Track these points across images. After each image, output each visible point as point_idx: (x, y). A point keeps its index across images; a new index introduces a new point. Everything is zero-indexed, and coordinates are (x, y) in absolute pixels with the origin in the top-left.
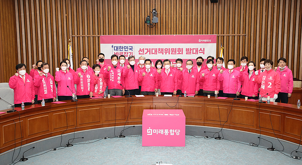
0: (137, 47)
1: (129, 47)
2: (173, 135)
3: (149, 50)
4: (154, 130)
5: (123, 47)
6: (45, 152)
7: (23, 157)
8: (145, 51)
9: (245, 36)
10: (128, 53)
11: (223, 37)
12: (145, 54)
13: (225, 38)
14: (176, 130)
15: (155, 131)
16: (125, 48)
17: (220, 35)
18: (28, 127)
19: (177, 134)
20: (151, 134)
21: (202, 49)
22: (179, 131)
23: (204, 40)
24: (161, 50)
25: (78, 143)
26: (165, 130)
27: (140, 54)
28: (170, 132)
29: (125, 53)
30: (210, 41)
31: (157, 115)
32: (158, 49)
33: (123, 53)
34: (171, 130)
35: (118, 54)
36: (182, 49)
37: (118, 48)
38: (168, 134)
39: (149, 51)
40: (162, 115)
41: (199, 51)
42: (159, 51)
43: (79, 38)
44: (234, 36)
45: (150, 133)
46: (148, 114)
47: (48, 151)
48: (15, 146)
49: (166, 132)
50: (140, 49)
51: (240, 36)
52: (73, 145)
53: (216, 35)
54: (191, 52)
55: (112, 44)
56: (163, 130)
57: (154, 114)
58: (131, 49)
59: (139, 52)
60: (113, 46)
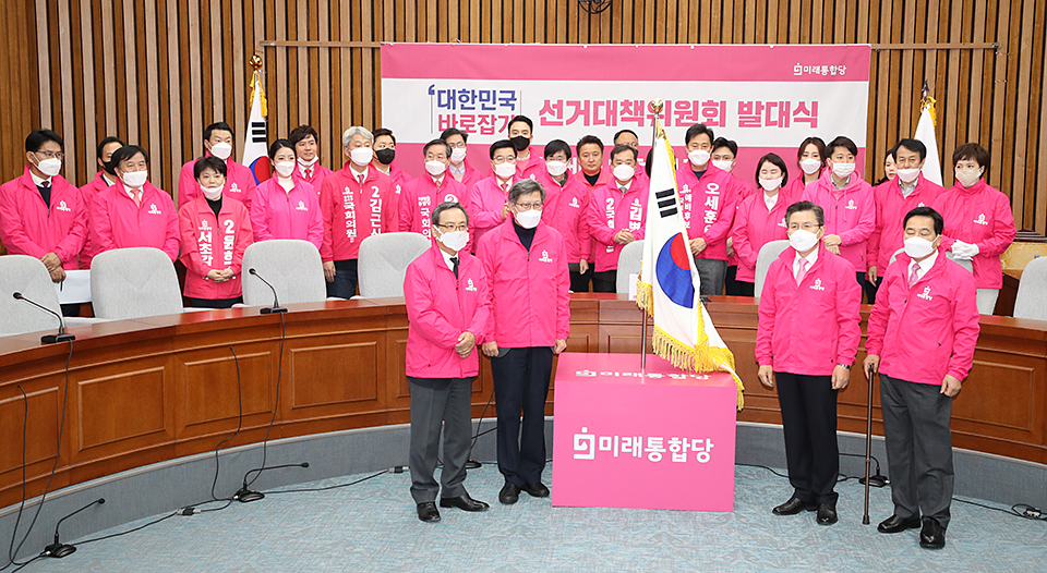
0: (532, 95)
1: (499, 95)
2: (684, 460)
3: (582, 108)
4: (602, 439)
5: (477, 93)
6: (148, 520)
7: (57, 538)
8: (569, 112)
9: (995, 50)
10: (494, 119)
11: (898, 53)
12: (569, 122)
13: (908, 58)
14: (694, 442)
15: (608, 443)
16: (484, 96)
17: (885, 45)
18: (80, 416)
19: (699, 456)
20: (591, 456)
21: (809, 107)
22: (709, 445)
23: (817, 69)
24: (632, 108)
25: (286, 488)
26: (650, 439)
27: (544, 122)
28: (671, 448)
29: (483, 117)
30: (842, 72)
31: (617, 374)
32: (622, 104)
33: (473, 120)
34: (674, 442)
35: (455, 122)
36: (723, 104)
37: (454, 98)
38: (660, 457)
39: (582, 112)
40: (635, 375)
41: (795, 113)
42: (626, 110)
43: (292, 53)
44: (948, 50)
45: (587, 452)
46: (578, 373)
47: (159, 516)
48: (24, 493)
49: (655, 446)
50: (547, 102)
51: (971, 50)
52: (262, 496)
53: (869, 45)
54: (759, 120)
55: (431, 82)
56: (640, 438)
57: (602, 373)
58: (511, 102)
59: (543, 116)
60: (436, 89)
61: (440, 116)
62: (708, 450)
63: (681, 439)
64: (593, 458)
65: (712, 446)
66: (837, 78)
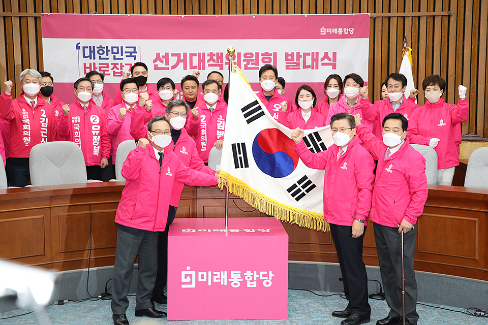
0: (148, 48)
1: (125, 50)
2: (255, 286)
3: (182, 58)
4: (200, 274)
5: (110, 48)
8: (173, 60)
9: (449, 16)
10: (122, 66)
11: (387, 20)
12: (173, 67)
13: (394, 22)
14: (261, 273)
15: (205, 277)
16: (115, 50)
17: (379, 14)
19: (264, 283)
20: (193, 286)
21: (331, 56)
23: (335, 31)
24: (215, 58)
26: (232, 273)
27: (156, 68)
28: (246, 278)
29: (115, 65)
30: (351, 32)
31: (209, 231)
33: (108, 67)
34: (248, 274)
35: (95, 68)
36: (275, 54)
37: (94, 52)
38: (239, 284)
39: (182, 61)
40: (221, 230)
41: (322, 59)
42: (211, 59)
44: (419, 17)
45: (190, 283)
46: (183, 230)
49: (236, 277)
50: (158, 54)
51: (434, 17)
53: (369, 14)
54: (298, 64)
55: (77, 41)
56: (226, 272)
57: (199, 230)
58: (133, 54)
59: (155, 64)
60: (81, 46)
61: (85, 64)
62: (270, 278)
63: (252, 272)
64: (194, 287)
65: (273, 275)
66: (349, 36)
